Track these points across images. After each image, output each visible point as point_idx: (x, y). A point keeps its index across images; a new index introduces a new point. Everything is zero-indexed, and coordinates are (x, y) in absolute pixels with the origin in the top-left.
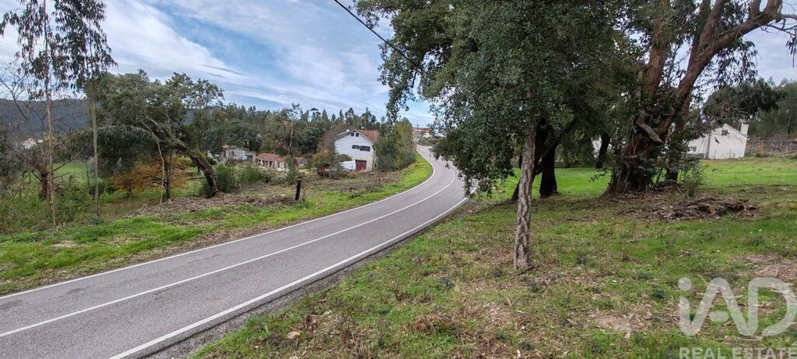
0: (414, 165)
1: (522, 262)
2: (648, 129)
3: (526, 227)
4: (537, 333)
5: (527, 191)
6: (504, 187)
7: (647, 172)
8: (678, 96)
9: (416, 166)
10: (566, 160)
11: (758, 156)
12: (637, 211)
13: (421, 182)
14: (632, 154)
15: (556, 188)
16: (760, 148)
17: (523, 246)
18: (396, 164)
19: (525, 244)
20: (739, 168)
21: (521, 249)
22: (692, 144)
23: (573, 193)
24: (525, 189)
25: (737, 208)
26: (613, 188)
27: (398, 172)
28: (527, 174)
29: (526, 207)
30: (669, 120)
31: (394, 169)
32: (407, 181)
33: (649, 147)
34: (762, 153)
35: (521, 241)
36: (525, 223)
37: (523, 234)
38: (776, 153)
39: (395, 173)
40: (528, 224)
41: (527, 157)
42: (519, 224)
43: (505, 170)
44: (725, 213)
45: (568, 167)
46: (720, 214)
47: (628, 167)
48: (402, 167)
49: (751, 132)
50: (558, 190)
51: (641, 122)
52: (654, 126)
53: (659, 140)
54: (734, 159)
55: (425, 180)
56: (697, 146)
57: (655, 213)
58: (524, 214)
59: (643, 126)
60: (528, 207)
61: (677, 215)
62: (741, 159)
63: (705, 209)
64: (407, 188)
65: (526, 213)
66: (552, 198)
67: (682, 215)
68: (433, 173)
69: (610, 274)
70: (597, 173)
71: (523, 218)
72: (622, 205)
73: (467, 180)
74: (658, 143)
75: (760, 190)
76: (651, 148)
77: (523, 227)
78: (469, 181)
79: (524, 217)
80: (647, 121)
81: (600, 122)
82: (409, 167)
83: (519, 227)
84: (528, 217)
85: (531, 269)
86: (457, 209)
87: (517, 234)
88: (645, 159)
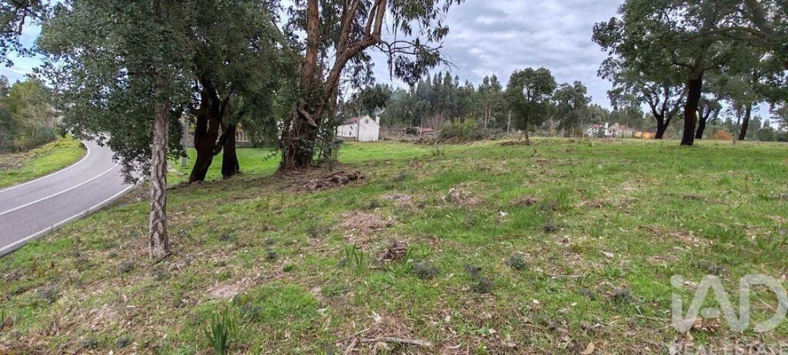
0: (53, 144)
1: (159, 250)
2: (307, 115)
3: (161, 213)
4: (143, 325)
5: (160, 173)
6: (187, 169)
7: (307, 152)
8: (326, 90)
9: (58, 145)
10: (253, 141)
11: (385, 139)
12: (293, 185)
13: (64, 167)
14: (296, 136)
15: (238, 168)
16: (386, 134)
17: (159, 233)
18: (21, 141)
19: (161, 231)
20: (375, 148)
21: (156, 236)
22: (340, 128)
23: (256, 172)
24: (157, 172)
25: (353, 178)
26: (283, 167)
27: (22, 154)
28: (159, 155)
29: (160, 191)
30: (320, 108)
31: (13, 150)
32: (38, 166)
33: (307, 130)
34: (387, 137)
35: (155, 228)
36: (159, 208)
37: (157, 221)
38: (394, 138)
39: (15, 155)
40: (164, 209)
41: (159, 137)
42: (153, 210)
43: (176, 150)
44: (347, 182)
45: (255, 147)
46: (344, 183)
47: (294, 147)
48: (30, 147)
49: (381, 123)
50: (240, 170)
51: (301, 109)
52: (311, 113)
53: (315, 125)
54: (373, 142)
55: (71, 164)
56: (343, 131)
57: (305, 186)
58: (157, 198)
59: (303, 112)
60: (163, 191)
61: (318, 187)
62: (376, 142)
63: (335, 180)
64: (36, 177)
65: (160, 198)
66: (235, 177)
67: (321, 186)
68: (85, 155)
69: (244, 246)
70: (270, 154)
71: (156, 204)
72: (288, 179)
73: (125, 163)
74: (315, 128)
75: (367, 164)
76: (310, 131)
77: (157, 214)
78: (130, 164)
79: (158, 201)
80: (306, 108)
81: (267, 106)
82: (44, 147)
83: (153, 213)
84: (162, 202)
85: (169, 255)
86: (119, 198)
87: (151, 221)
88: (305, 141)
